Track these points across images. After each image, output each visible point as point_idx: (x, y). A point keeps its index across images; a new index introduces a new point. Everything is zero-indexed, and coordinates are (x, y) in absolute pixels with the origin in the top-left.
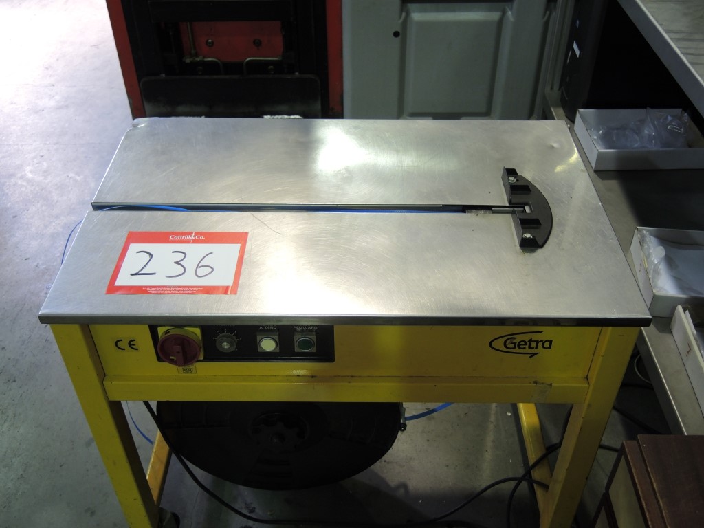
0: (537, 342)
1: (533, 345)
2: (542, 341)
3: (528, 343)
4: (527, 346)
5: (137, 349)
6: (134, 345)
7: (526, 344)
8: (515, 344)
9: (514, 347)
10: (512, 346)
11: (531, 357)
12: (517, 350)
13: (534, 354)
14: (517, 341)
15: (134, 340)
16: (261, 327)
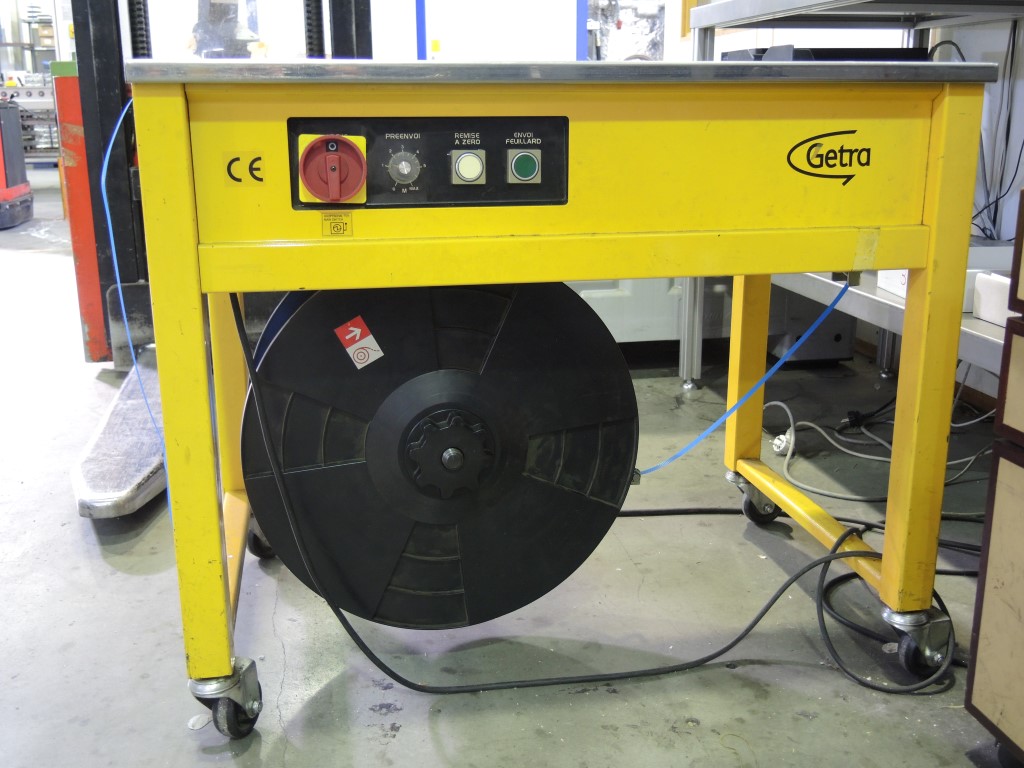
0: (851, 152)
1: (846, 156)
2: (856, 150)
3: (839, 155)
4: (837, 162)
5: (261, 180)
6: (258, 169)
7: (835, 158)
8: (821, 156)
9: (821, 165)
10: (816, 161)
11: (844, 184)
12: (825, 170)
13: (849, 178)
14: (823, 151)
15: (259, 159)
16: (457, 142)
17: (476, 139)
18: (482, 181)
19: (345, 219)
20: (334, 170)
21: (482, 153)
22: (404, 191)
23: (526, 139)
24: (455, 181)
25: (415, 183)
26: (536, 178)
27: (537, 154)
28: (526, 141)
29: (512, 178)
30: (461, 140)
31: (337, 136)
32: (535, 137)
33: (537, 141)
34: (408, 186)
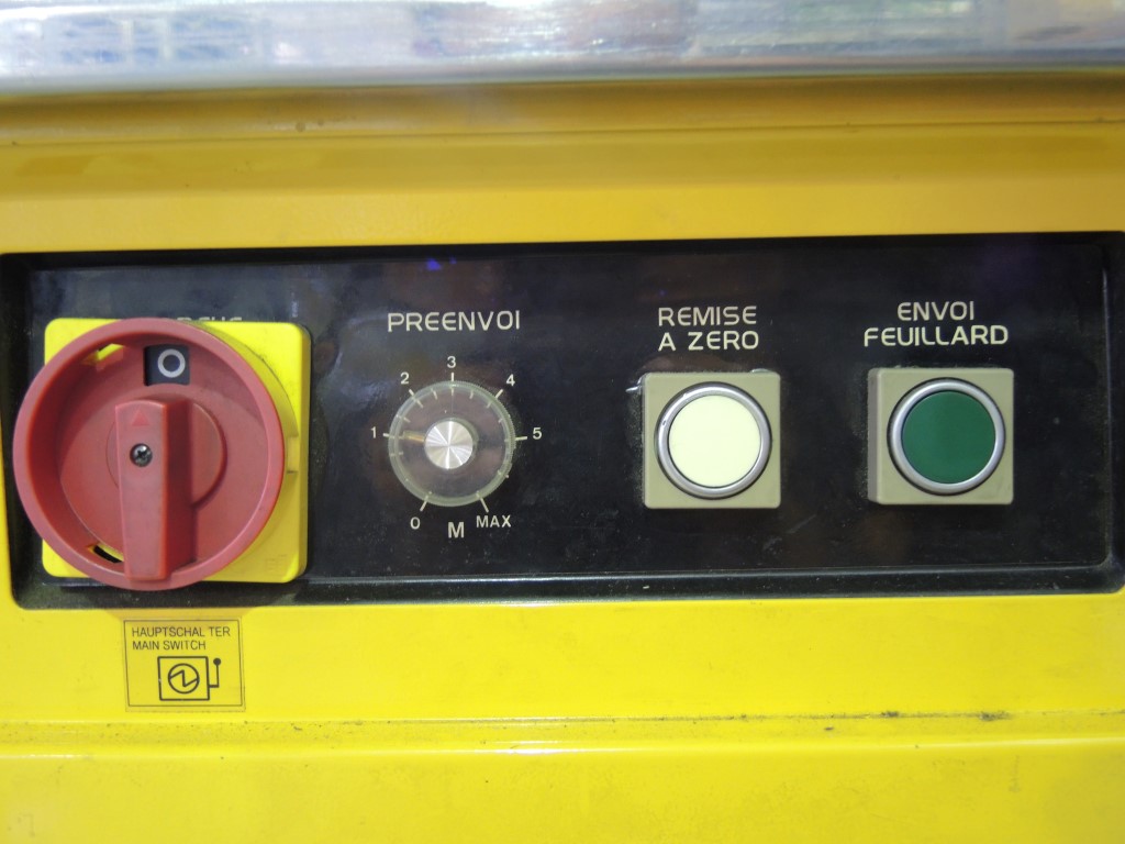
16: (667, 341)
17: (741, 327)
18: (768, 495)
19: (214, 646)
20: (140, 458)
21: (767, 384)
22: (456, 530)
23: (948, 328)
24: (657, 495)
25: (499, 502)
26: (995, 485)
27: (996, 388)
28: (947, 335)
29: (890, 485)
30: (681, 336)
31: (181, 326)
32: (985, 317)
33: (993, 334)
34: (468, 513)
